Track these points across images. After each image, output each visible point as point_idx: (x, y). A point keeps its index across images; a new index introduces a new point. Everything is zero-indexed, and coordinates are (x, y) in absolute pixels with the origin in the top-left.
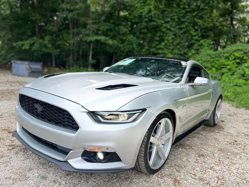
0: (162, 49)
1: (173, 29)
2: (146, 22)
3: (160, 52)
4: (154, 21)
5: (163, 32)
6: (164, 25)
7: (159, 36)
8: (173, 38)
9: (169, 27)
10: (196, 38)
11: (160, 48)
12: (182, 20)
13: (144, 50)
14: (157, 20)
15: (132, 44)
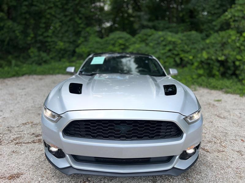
0: (51, 37)
1: (58, 16)
2: (26, 5)
3: (49, 40)
4: (36, 6)
5: (49, 19)
6: (48, 11)
7: (45, 23)
8: (60, 26)
9: (53, 13)
10: (82, 26)
11: (48, 36)
12: (66, 7)
13: (29, 38)
14: (38, 4)
15: (14, 31)
